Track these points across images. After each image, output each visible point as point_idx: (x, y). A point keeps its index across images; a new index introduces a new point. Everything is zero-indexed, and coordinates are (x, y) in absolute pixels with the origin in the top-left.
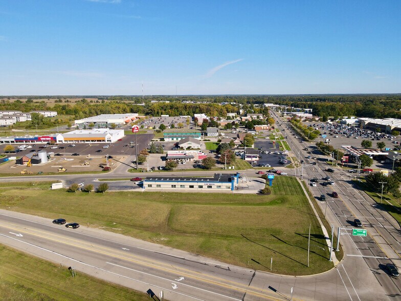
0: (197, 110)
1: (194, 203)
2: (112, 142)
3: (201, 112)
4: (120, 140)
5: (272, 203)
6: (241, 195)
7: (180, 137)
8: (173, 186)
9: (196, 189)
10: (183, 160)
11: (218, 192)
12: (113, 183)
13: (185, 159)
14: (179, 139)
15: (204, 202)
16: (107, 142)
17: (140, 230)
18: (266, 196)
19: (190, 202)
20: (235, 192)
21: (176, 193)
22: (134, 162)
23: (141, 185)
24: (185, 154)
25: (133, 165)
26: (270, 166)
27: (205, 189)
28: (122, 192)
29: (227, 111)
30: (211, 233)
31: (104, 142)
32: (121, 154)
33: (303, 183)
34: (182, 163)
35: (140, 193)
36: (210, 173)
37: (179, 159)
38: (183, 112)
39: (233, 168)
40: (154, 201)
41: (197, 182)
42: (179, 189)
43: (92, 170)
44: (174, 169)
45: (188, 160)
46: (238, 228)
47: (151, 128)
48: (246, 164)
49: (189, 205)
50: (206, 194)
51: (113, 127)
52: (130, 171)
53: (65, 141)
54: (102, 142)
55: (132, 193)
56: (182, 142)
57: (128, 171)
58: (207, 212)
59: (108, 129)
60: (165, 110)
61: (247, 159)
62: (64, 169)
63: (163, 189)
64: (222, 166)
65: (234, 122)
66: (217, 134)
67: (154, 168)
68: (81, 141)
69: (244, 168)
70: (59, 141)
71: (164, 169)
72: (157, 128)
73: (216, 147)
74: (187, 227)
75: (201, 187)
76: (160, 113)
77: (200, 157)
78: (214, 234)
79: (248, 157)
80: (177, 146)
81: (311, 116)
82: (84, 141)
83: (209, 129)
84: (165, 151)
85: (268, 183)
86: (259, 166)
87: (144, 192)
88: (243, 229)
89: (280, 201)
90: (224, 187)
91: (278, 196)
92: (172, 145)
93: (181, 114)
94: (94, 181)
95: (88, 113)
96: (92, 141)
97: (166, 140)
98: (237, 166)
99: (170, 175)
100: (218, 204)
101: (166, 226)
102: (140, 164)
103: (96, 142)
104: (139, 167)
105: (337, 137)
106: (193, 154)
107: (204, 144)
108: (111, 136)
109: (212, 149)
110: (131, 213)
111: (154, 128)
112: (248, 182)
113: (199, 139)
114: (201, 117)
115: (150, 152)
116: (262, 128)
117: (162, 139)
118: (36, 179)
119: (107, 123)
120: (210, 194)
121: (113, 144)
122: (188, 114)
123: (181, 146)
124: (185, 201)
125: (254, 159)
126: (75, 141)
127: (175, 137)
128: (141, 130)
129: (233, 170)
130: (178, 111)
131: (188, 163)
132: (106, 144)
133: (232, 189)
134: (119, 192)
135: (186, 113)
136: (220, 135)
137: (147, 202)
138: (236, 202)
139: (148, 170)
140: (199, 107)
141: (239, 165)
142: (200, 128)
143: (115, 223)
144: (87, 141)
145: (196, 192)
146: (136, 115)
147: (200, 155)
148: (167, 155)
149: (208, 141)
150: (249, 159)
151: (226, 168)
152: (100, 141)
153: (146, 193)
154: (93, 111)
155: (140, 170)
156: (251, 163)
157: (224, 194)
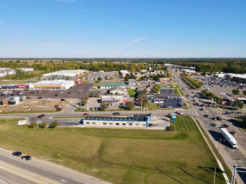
0: (122, 68)
1: (119, 137)
2: (66, 89)
3: (124, 69)
4: (71, 87)
5: (176, 137)
6: (153, 131)
7: (110, 86)
8: (104, 123)
9: (121, 126)
10: (112, 102)
11: (136, 128)
12: (62, 120)
13: (113, 102)
14: (110, 87)
15: (126, 136)
16: (62, 89)
17: (77, 161)
18: (172, 132)
19: (116, 136)
20: (149, 128)
21: (106, 129)
22: (79, 104)
23: (81, 122)
24: (113, 99)
25: (78, 106)
26: (172, 108)
27: (127, 126)
28: (68, 128)
29: (141, 68)
30: (131, 165)
31: (60, 89)
32: (71, 97)
33: (197, 121)
34: (111, 105)
35: (80, 129)
36: (131, 113)
37: (110, 102)
38: (113, 69)
39: (147, 109)
40: (91, 135)
41: (122, 121)
42: (109, 125)
43: (49, 110)
44: (106, 109)
45: (116, 103)
46: (153, 161)
47: (92, 79)
48: (155, 106)
49: (115, 139)
50: (128, 130)
51: (68, 78)
52: (76, 111)
53: (35, 88)
54: (59, 89)
55: (75, 129)
56: (112, 89)
57: (74, 111)
58: (128, 146)
59: (64, 80)
60: (102, 68)
61: (156, 102)
62: (30, 109)
63: (97, 125)
64: (139, 107)
65: (145, 76)
66: (135, 84)
67: (92, 108)
68: (45, 88)
69: (154, 109)
70: (31, 88)
71: (99, 109)
72: (96, 80)
73: (134, 93)
74: (113, 159)
75: (124, 124)
76: (99, 70)
77: (124, 101)
78: (134, 165)
79: (157, 101)
80: (108, 92)
81: (194, 72)
82: (47, 88)
83: (130, 80)
84: (100, 96)
85: (171, 121)
86: (164, 107)
87: (83, 128)
88: (156, 162)
89: (181, 136)
90: (141, 125)
91: (180, 132)
92: (105, 91)
93: (112, 70)
94: (49, 118)
95: (53, 69)
96: (53, 88)
97: (102, 88)
98: (149, 107)
99: (102, 114)
100: (137, 138)
101: (98, 157)
102: (83, 105)
103: (55, 89)
104: (82, 107)
105: (214, 86)
106: (119, 99)
107: (126, 91)
108: (65, 85)
109: (132, 95)
110: (72, 146)
111: (94, 79)
112: (158, 120)
113: (123, 87)
114: (125, 72)
115: (90, 97)
116: (164, 80)
117: (99, 87)
118: (9, 116)
119: (64, 76)
120: (130, 130)
121: (66, 90)
122: (116, 70)
123: (111, 92)
124: (113, 136)
125: (160, 102)
126: (41, 88)
127: (108, 86)
128: (86, 80)
129: (147, 110)
130: (110, 68)
131: (115, 105)
132: (61, 91)
133: (146, 126)
134: (65, 128)
135: (115, 69)
136: (137, 85)
137: (85, 136)
138: (150, 136)
139: (88, 110)
140: (124, 66)
141: (150, 106)
142: (124, 80)
143: (59, 155)
144: (49, 88)
145: (121, 128)
146: (83, 71)
147: (124, 99)
148: (101, 99)
149: (129, 89)
150: (158, 102)
151: (142, 109)
152: (58, 88)
153: (85, 129)
154: (56, 68)
155: (82, 110)
156: (158, 105)
157: (141, 130)
